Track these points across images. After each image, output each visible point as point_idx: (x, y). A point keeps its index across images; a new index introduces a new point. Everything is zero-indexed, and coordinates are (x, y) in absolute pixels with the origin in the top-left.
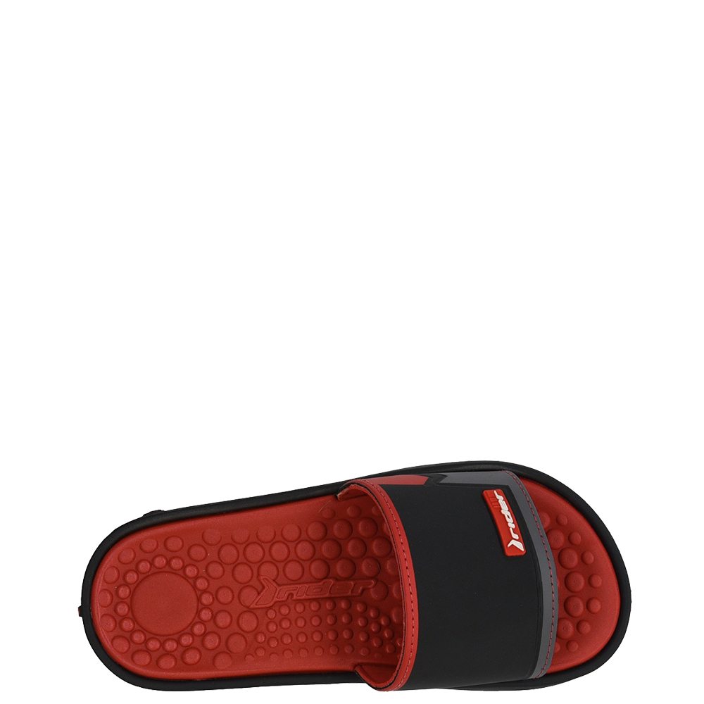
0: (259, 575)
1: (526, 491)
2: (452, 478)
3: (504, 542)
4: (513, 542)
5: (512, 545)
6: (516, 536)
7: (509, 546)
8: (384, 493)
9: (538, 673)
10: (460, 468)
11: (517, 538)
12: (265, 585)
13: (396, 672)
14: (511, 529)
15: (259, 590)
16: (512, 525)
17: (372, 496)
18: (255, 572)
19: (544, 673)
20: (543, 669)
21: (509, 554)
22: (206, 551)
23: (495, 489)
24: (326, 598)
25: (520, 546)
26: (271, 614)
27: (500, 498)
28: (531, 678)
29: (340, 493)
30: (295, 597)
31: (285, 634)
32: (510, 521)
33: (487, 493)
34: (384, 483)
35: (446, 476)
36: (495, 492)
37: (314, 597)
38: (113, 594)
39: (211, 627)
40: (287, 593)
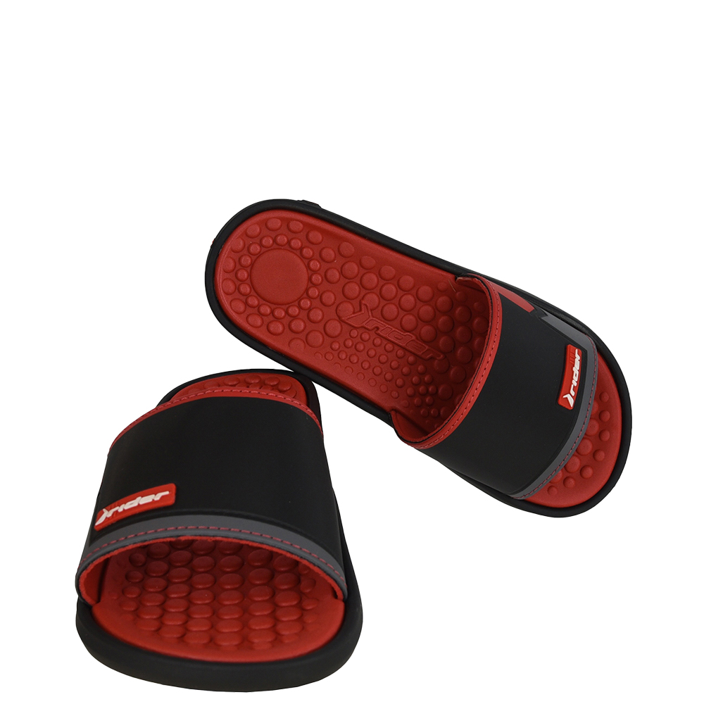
0: (363, 299)
1: (597, 362)
2: (551, 319)
3: (562, 392)
4: (568, 396)
5: (567, 398)
6: (573, 393)
7: (564, 397)
8: (499, 302)
9: (518, 496)
10: (557, 314)
11: (573, 395)
12: (363, 309)
13: (427, 437)
14: (572, 386)
15: (356, 311)
16: (575, 383)
17: (489, 297)
18: (362, 295)
19: (523, 498)
20: (525, 496)
21: (561, 402)
22: (335, 257)
23: (577, 348)
24: (401, 347)
25: (571, 402)
26: (354, 333)
27: (578, 358)
28: (512, 496)
29: (461, 278)
30: (379, 332)
31: (355, 354)
32: (576, 379)
33: (570, 347)
34: (501, 293)
35: (546, 315)
36: (577, 350)
37: (392, 340)
38: (246, 246)
39: (304, 314)
40: (376, 325)
